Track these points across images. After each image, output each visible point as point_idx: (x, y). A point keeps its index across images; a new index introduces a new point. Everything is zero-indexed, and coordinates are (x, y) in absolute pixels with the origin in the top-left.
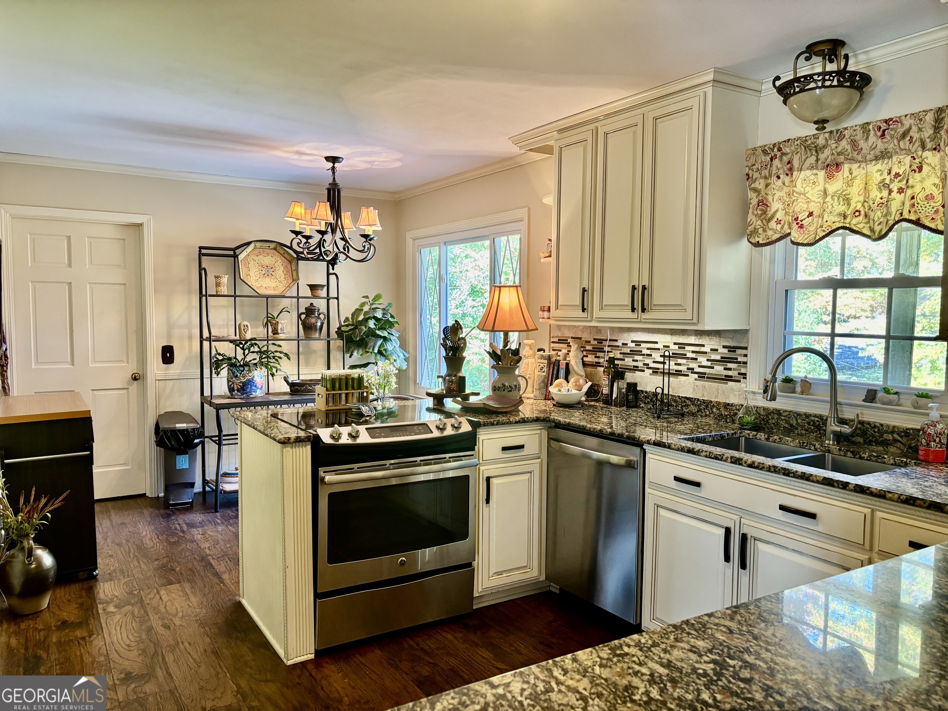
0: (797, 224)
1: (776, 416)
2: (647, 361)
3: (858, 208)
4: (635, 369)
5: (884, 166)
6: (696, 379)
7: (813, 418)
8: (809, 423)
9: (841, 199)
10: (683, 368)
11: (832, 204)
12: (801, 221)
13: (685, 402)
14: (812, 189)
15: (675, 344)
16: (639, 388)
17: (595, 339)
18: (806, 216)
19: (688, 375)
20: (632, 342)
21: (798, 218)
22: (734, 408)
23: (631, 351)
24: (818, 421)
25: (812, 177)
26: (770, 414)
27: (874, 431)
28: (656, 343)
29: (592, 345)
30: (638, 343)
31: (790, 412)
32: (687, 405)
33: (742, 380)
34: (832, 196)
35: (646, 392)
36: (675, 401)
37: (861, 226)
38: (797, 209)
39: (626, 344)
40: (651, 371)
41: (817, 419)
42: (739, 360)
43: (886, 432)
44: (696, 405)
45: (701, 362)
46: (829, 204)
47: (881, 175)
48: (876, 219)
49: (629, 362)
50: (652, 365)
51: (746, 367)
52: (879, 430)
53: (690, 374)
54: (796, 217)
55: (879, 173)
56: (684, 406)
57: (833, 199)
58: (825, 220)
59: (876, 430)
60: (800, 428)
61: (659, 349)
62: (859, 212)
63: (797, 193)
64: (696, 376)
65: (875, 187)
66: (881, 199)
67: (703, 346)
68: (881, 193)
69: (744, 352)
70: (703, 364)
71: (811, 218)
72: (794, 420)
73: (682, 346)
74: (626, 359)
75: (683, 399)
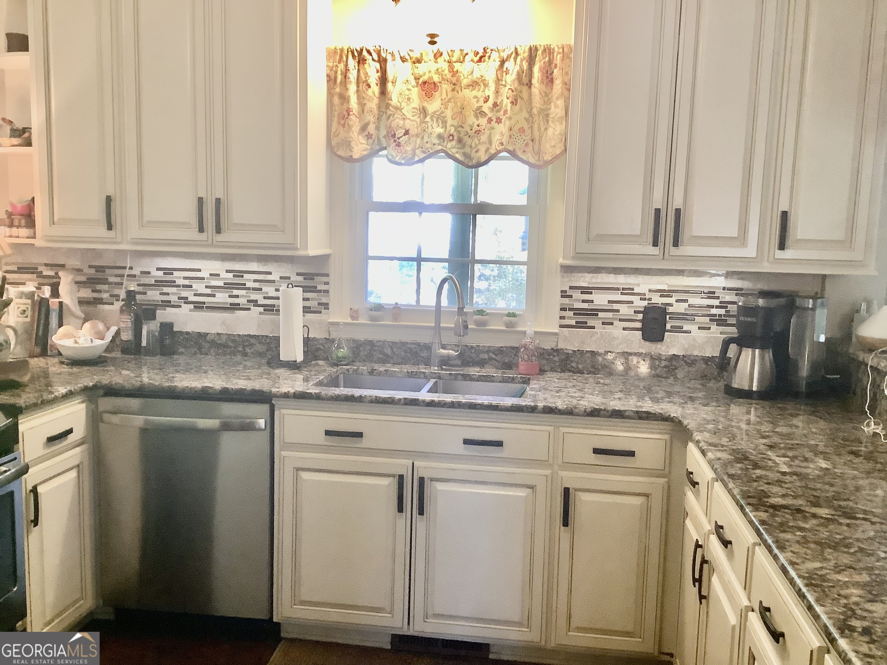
0: (395, 141)
1: (368, 348)
2: (184, 294)
3: (451, 132)
4: (167, 304)
5: (480, 93)
6: (261, 313)
7: (409, 346)
8: (405, 352)
9: (440, 121)
10: (241, 301)
11: (432, 125)
12: (399, 138)
13: (247, 340)
14: (407, 105)
15: (227, 271)
16: (175, 329)
17: (90, 267)
18: (402, 134)
19: (249, 309)
20: (158, 269)
21: (395, 134)
22: (316, 343)
23: (156, 281)
24: (415, 348)
25: (407, 92)
26: (361, 346)
27: (471, 352)
28: (199, 270)
29: (85, 274)
30: (168, 271)
31: (384, 341)
32: (252, 345)
33: (323, 311)
34: (432, 116)
35: (188, 333)
36: (234, 341)
37: (454, 150)
38: (394, 124)
39: (149, 273)
40: (192, 306)
41: (413, 346)
42: (319, 288)
43: (483, 352)
44: (263, 344)
45: (267, 293)
46: (429, 125)
47: (477, 102)
48: (473, 145)
49: (154, 295)
50: (192, 298)
51: (328, 296)
52: (475, 351)
53: (252, 308)
54: (393, 133)
55: (476, 99)
56: (247, 346)
57: (432, 120)
58: (425, 141)
59: (473, 351)
60: (395, 357)
61: (203, 279)
62: (453, 136)
63: (393, 107)
64: (261, 309)
65: (473, 113)
66: (478, 126)
67: (270, 273)
68: (478, 120)
69: (325, 279)
70: (270, 295)
71: (407, 136)
72: (389, 349)
73: (239, 274)
74: (149, 293)
75: (246, 338)
